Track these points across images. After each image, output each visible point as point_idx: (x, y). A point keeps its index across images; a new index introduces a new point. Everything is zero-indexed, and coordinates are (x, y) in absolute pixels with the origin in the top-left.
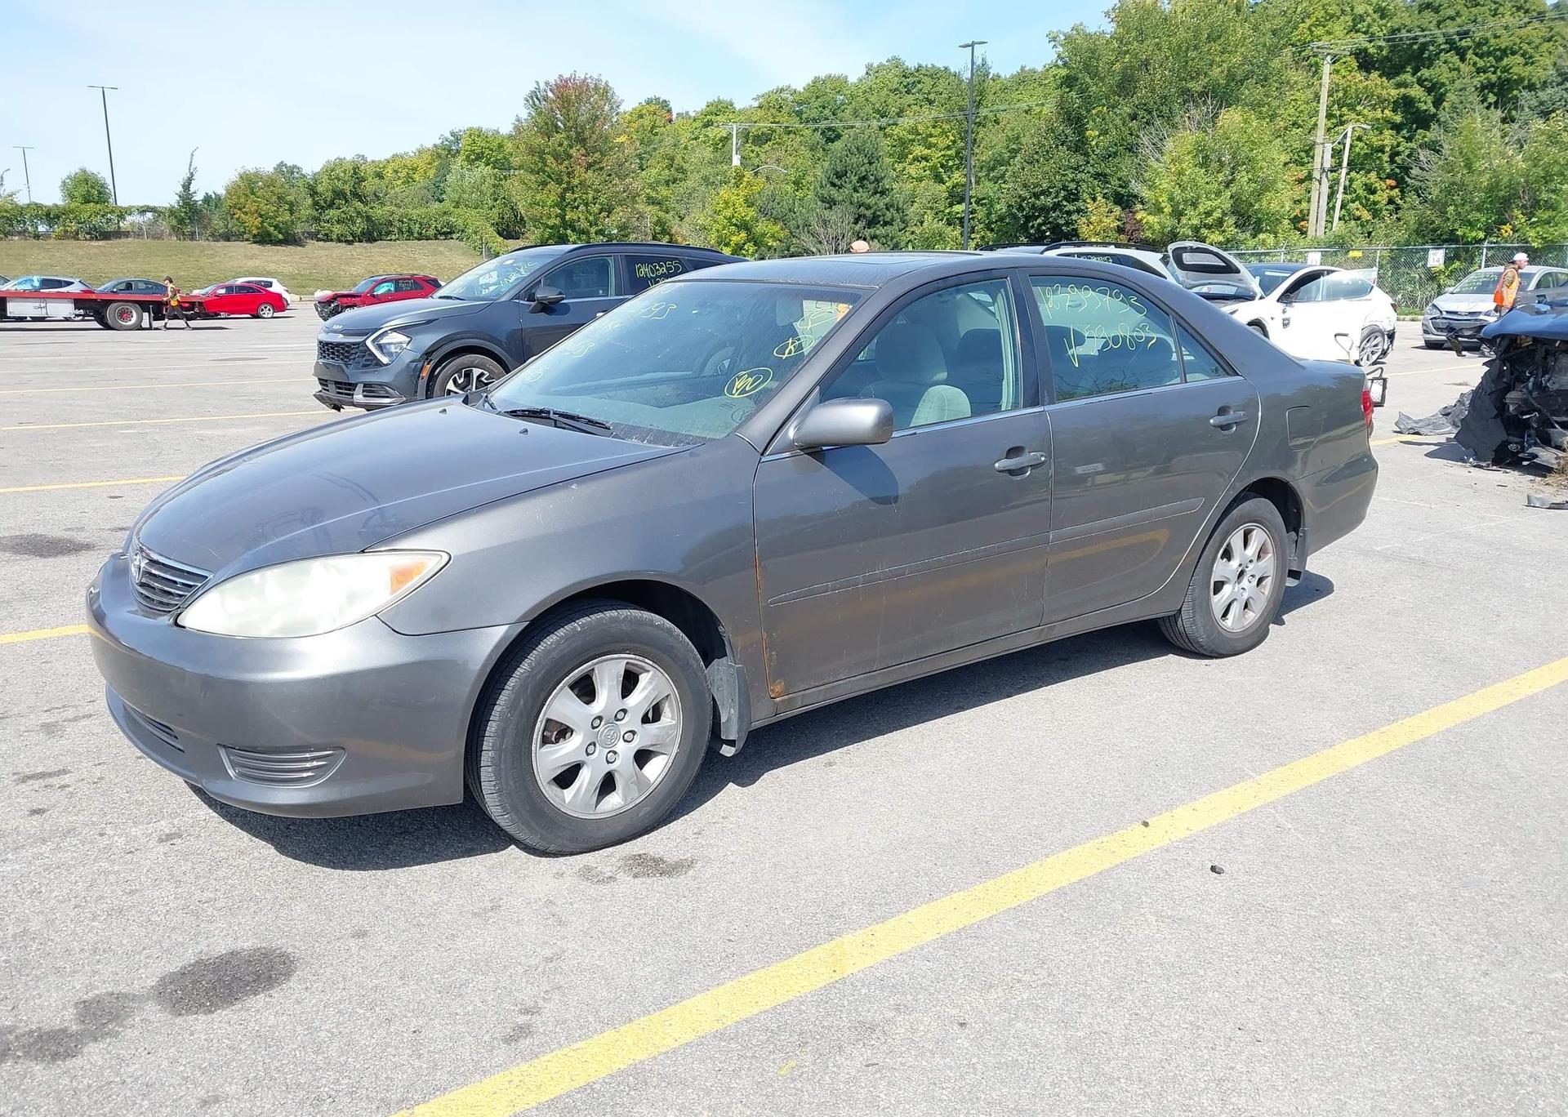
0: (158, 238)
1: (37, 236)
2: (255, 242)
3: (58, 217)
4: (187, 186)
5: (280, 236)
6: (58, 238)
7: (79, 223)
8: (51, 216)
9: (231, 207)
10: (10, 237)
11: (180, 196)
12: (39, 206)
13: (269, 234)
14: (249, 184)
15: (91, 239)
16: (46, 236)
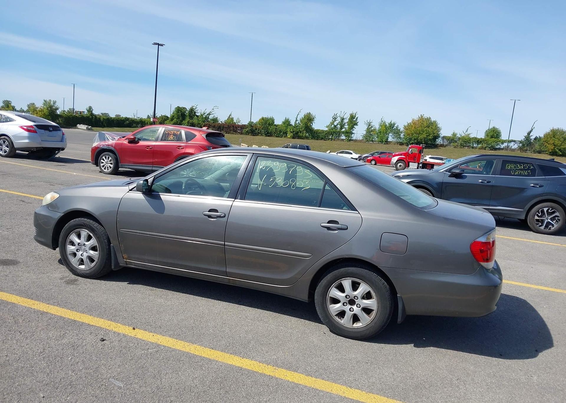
0: (513, 151)
1: (473, 148)
2: (550, 155)
3: (481, 142)
4: (529, 134)
5: (561, 153)
6: (479, 149)
7: (487, 144)
8: (479, 141)
9: (544, 141)
10: (464, 147)
11: (525, 137)
12: (476, 138)
13: (556, 152)
14: (554, 133)
15: (490, 150)
16: (476, 148)
